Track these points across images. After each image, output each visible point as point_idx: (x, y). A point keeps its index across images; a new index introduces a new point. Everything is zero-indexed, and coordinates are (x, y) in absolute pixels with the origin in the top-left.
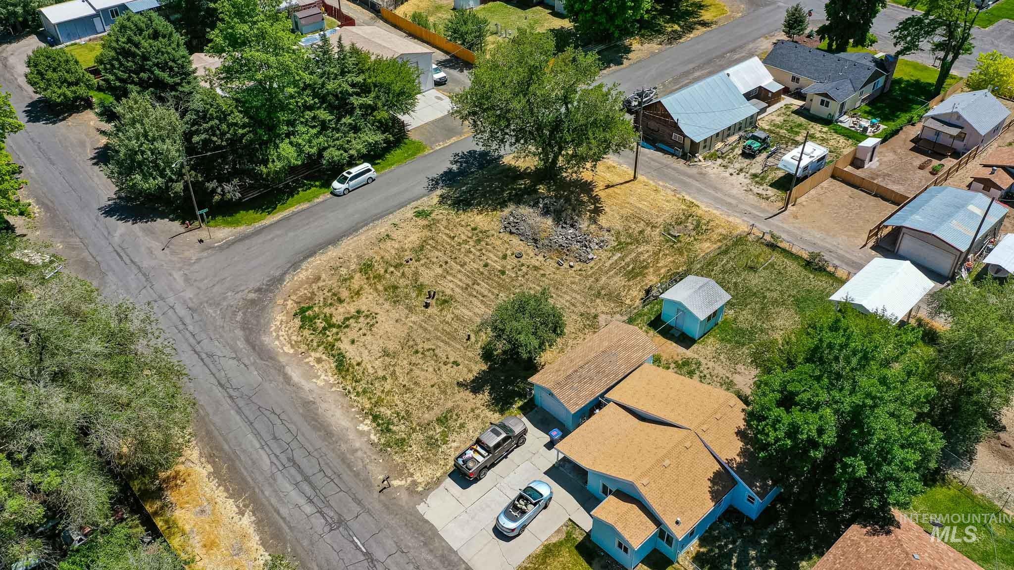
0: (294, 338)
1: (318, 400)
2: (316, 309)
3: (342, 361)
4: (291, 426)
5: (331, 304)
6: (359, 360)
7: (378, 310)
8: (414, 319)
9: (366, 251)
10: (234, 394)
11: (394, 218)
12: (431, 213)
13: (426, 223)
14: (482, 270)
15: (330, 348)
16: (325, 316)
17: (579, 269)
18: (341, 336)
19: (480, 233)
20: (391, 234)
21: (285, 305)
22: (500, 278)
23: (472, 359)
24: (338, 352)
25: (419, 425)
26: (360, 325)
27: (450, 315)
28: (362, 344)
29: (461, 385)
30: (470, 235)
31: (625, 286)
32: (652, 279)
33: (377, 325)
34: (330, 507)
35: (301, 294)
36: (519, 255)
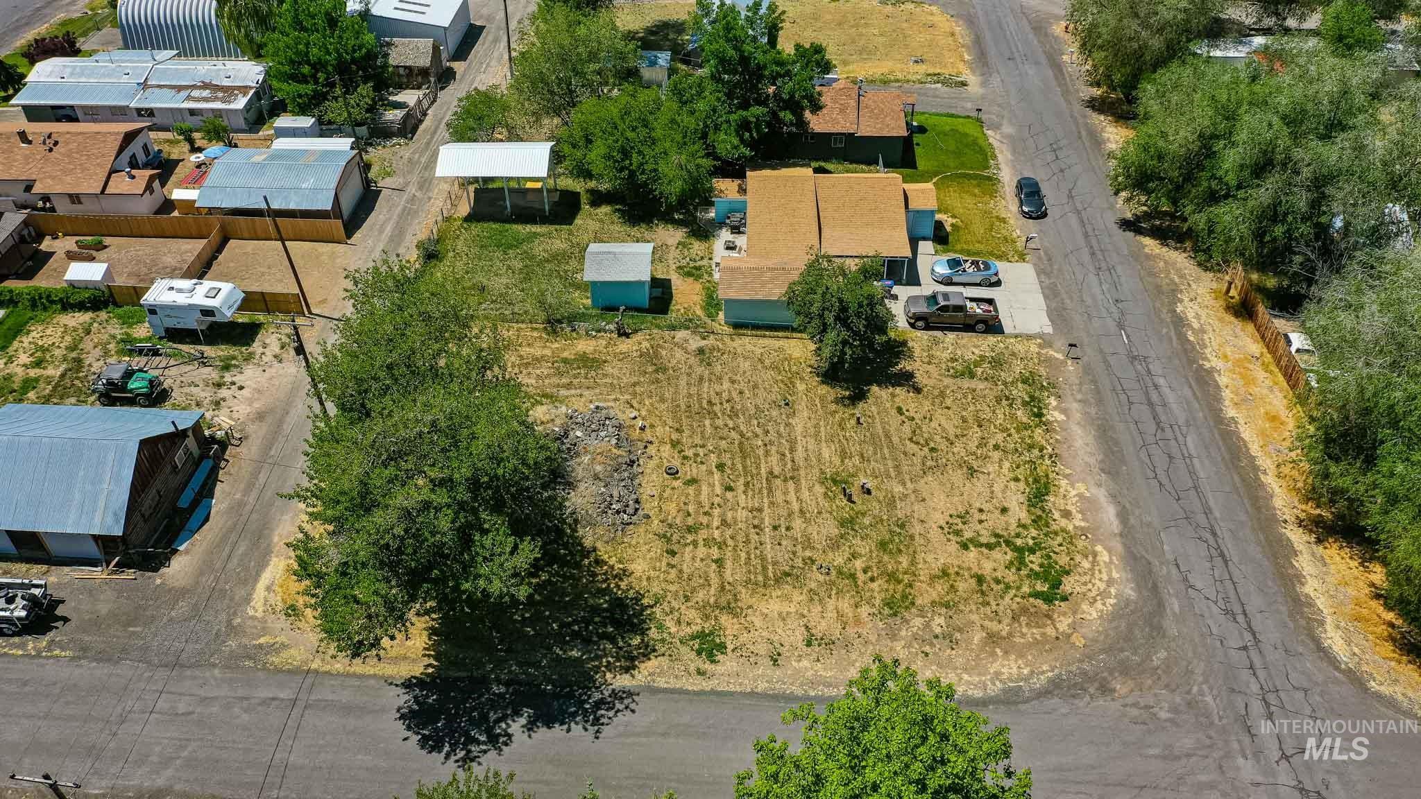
0: (1086, 565)
1: (1097, 470)
2: (1026, 589)
3: (1035, 497)
4: (1146, 459)
5: (998, 582)
6: (1012, 484)
7: (935, 534)
8: (898, 489)
9: (873, 638)
10: (1208, 536)
11: (761, 678)
12: (693, 638)
13: (725, 619)
14: (742, 488)
15: (1040, 521)
16: (1019, 569)
17: (632, 410)
18: (1015, 529)
19: (673, 540)
20: (800, 644)
21: (1073, 627)
22: (733, 464)
23: (879, 405)
24: (1033, 510)
25: (996, 385)
26: (977, 527)
27: (849, 463)
28: (995, 501)
29: (917, 390)
30: (689, 549)
31: (619, 360)
32: (582, 346)
33: (952, 512)
34: (1137, 372)
35: (1034, 630)
36: (672, 470)
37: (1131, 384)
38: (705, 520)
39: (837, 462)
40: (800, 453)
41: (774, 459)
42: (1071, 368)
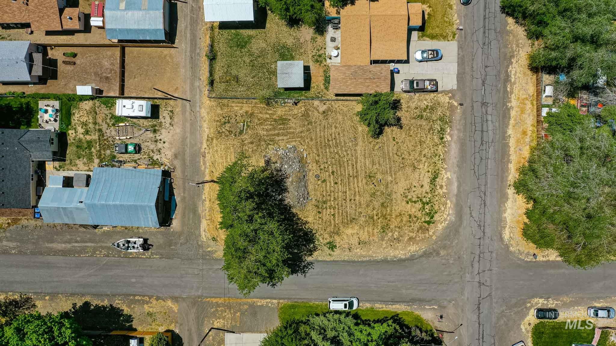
0: (443, 209)
1: (455, 166)
2: (423, 220)
3: (433, 179)
4: (473, 160)
5: (415, 217)
6: (427, 174)
7: (399, 196)
8: (390, 178)
9: (377, 240)
10: (483, 195)
11: (346, 256)
12: (327, 243)
13: (336, 237)
14: (340, 182)
15: (433, 190)
16: (422, 211)
17: (301, 146)
18: (424, 194)
19: (319, 207)
20: (357, 244)
21: (434, 233)
22: (337, 171)
23: (387, 136)
24: (431, 185)
25: (430, 122)
26: (413, 194)
27: (375, 167)
28: (420, 182)
29: (401, 127)
30: (324, 210)
31: (294, 119)
32: (280, 111)
33: (406, 188)
34: (482, 113)
35: (423, 235)
36: (317, 176)
37: (478, 120)
38: (329, 198)
39: (371, 167)
40: (359, 164)
41: (350, 167)
42: (459, 111)
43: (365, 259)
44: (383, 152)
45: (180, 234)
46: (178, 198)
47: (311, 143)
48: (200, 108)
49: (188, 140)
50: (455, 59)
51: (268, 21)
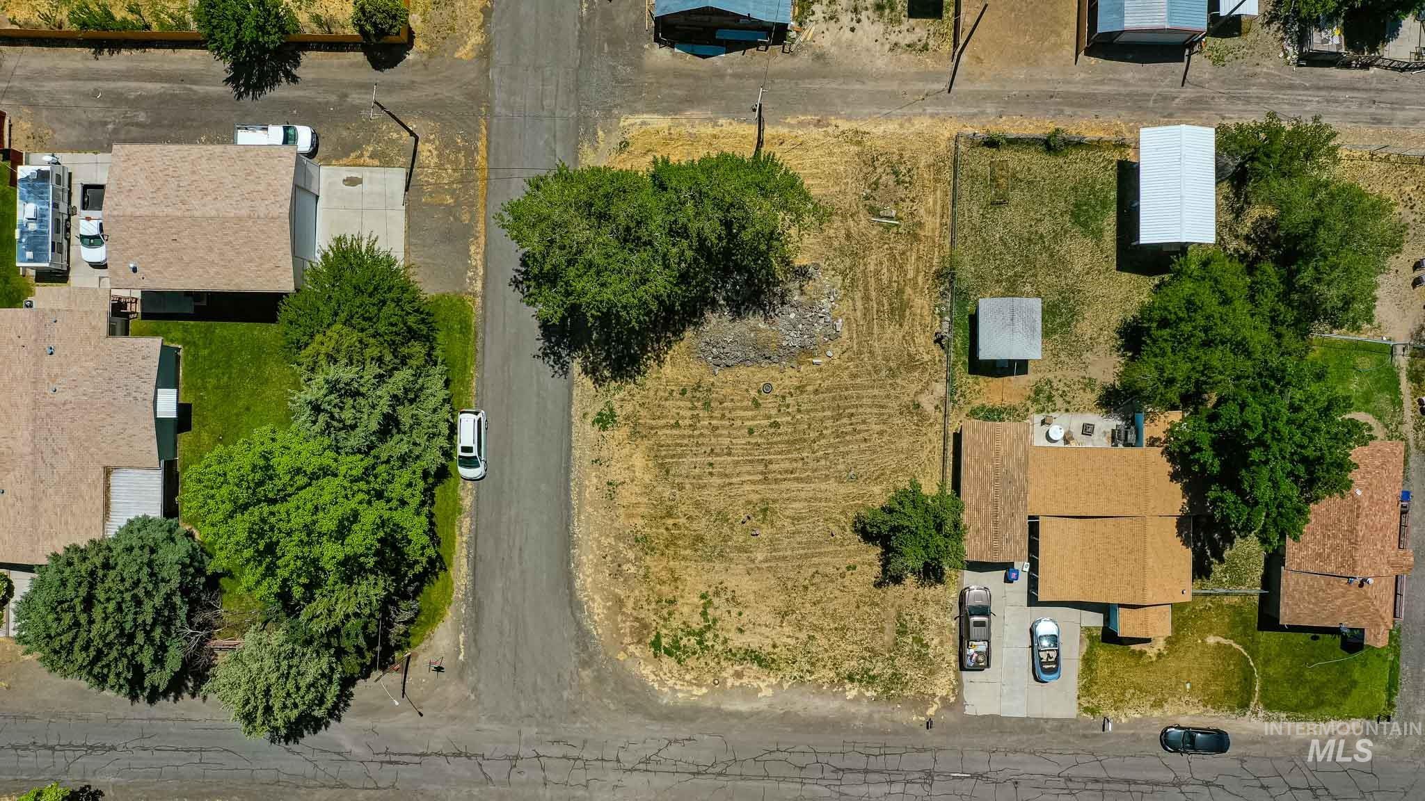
0: (688, 677)
1: (787, 708)
2: (664, 631)
3: (756, 656)
4: (802, 748)
5: (670, 614)
6: (769, 641)
7: (718, 578)
8: (760, 556)
9: (616, 525)
10: (718, 769)
11: (582, 452)
12: (611, 410)
13: (626, 430)
14: (753, 441)
15: (731, 655)
16: (682, 630)
17: (840, 352)
18: (722, 635)
19: (696, 393)
20: (610, 478)
21: (632, 655)
22: (780, 434)
23: (858, 552)
24: (742, 652)
25: (890, 651)
26: (724, 608)
27: (787, 522)
28: (751, 626)
29: (878, 585)
30: (689, 405)
31: (904, 336)
32: (922, 303)
33: (738, 593)
34: (909, 772)
35: (628, 630)
36: (768, 388)
37: (892, 762)
38: (717, 414)
39: (787, 513)
40: (795, 485)
41: (787, 465)
42: (914, 718)
43: (574, 496)
44: (821, 543)
45: (638, 66)
46: (720, 60)
47: (845, 375)
48: (932, 116)
49: (858, 86)
50: (1036, 712)
51: (1134, 276)
